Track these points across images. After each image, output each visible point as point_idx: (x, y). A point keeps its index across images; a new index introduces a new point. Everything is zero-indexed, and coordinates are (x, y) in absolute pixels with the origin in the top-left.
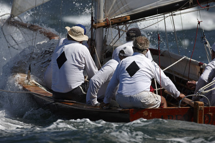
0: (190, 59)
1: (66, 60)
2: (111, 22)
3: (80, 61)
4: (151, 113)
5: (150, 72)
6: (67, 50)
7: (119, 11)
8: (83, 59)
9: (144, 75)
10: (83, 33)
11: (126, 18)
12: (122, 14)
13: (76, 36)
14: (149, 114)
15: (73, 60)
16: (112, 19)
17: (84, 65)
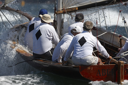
0: (113, 33)
1: (41, 34)
2: (67, 11)
3: (50, 35)
4: (92, 68)
5: (92, 44)
6: (42, 28)
7: (71, 4)
8: (51, 33)
9: (89, 45)
10: (50, 18)
11: (75, 9)
12: (73, 5)
13: (46, 20)
14: (91, 69)
15: (46, 34)
16: (67, 9)
17: (52, 37)
